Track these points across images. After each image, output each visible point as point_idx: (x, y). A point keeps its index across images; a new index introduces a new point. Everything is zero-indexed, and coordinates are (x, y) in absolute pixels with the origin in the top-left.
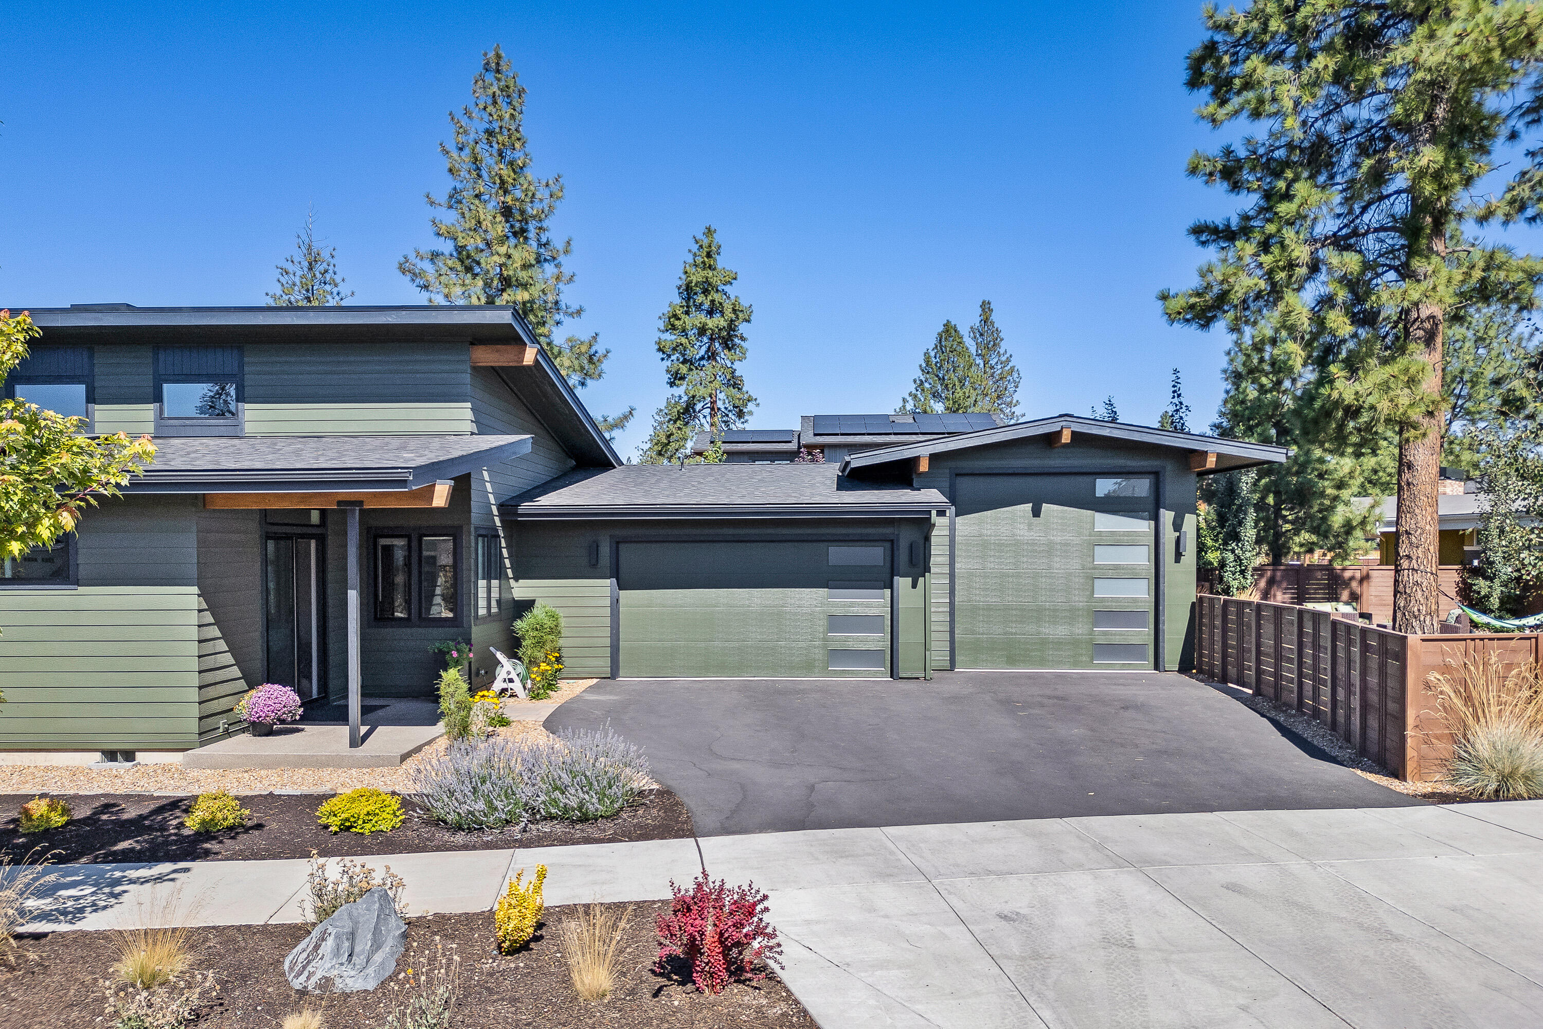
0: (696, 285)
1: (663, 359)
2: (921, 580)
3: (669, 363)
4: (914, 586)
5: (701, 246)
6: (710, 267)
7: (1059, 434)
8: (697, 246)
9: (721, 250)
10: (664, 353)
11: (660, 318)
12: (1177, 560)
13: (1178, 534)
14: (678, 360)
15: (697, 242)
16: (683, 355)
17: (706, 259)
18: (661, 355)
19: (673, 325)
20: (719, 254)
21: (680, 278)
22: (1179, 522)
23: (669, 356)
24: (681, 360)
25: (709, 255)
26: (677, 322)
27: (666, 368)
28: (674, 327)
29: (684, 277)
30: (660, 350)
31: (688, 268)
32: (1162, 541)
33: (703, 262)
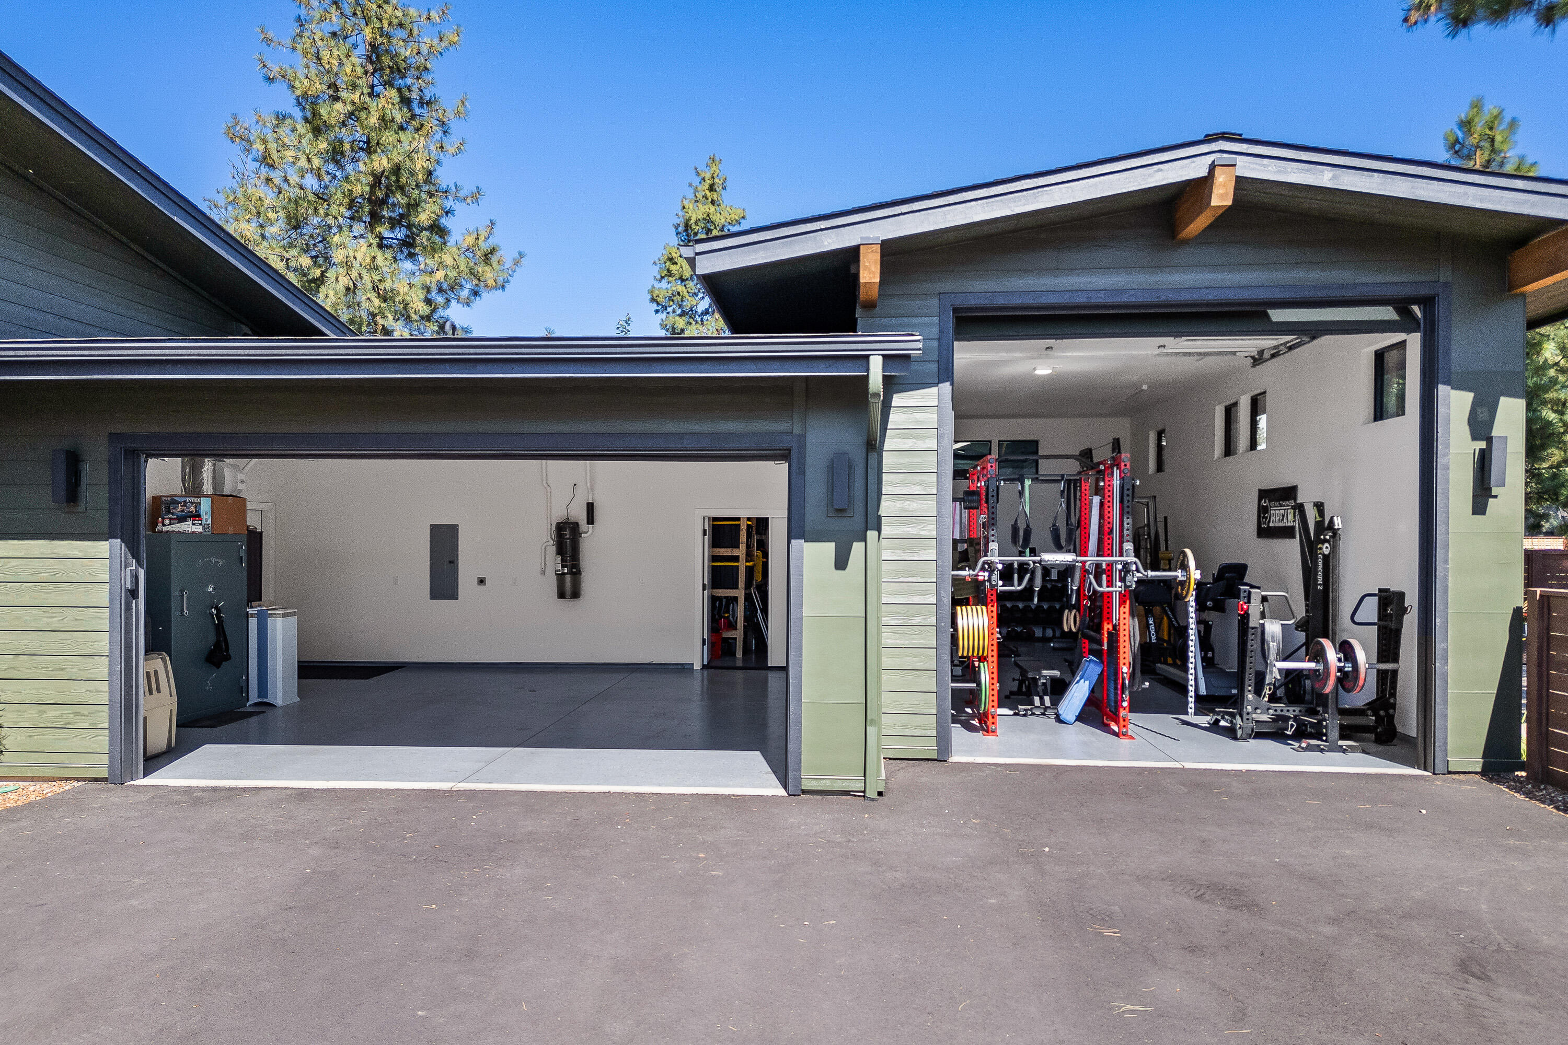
0: (696, 224)
1: (657, 311)
2: (857, 548)
3: (663, 316)
4: (841, 563)
5: (704, 179)
6: (713, 202)
7: (1203, 185)
8: (699, 179)
9: (728, 184)
10: (658, 304)
11: (655, 263)
12: (1479, 508)
13: (1483, 445)
14: (674, 312)
15: (698, 174)
16: (680, 306)
17: (707, 192)
18: (654, 306)
19: (669, 270)
20: (724, 188)
21: (677, 215)
22: (1483, 414)
23: (664, 308)
24: (679, 311)
25: (712, 188)
26: (673, 268)
27: (660, 321)
28: (670, 273)
29: (681, 214)
30: (653, 300)
31: (686, 203)
32: (1441, 461)
33: (705, 197)
